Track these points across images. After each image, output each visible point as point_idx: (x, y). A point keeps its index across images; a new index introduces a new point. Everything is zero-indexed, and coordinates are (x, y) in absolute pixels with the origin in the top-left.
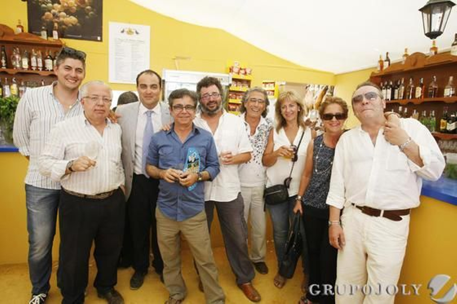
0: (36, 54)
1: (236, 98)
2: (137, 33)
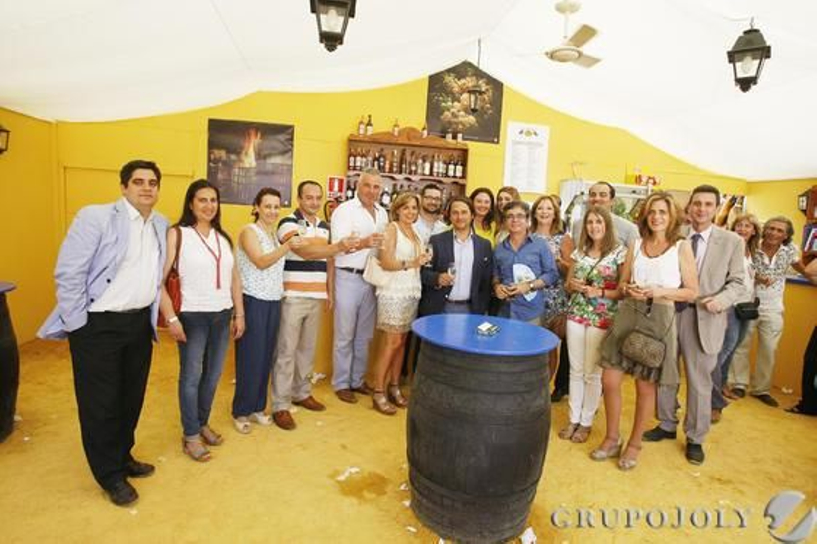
0: (437, 158)
2: (535, 134)
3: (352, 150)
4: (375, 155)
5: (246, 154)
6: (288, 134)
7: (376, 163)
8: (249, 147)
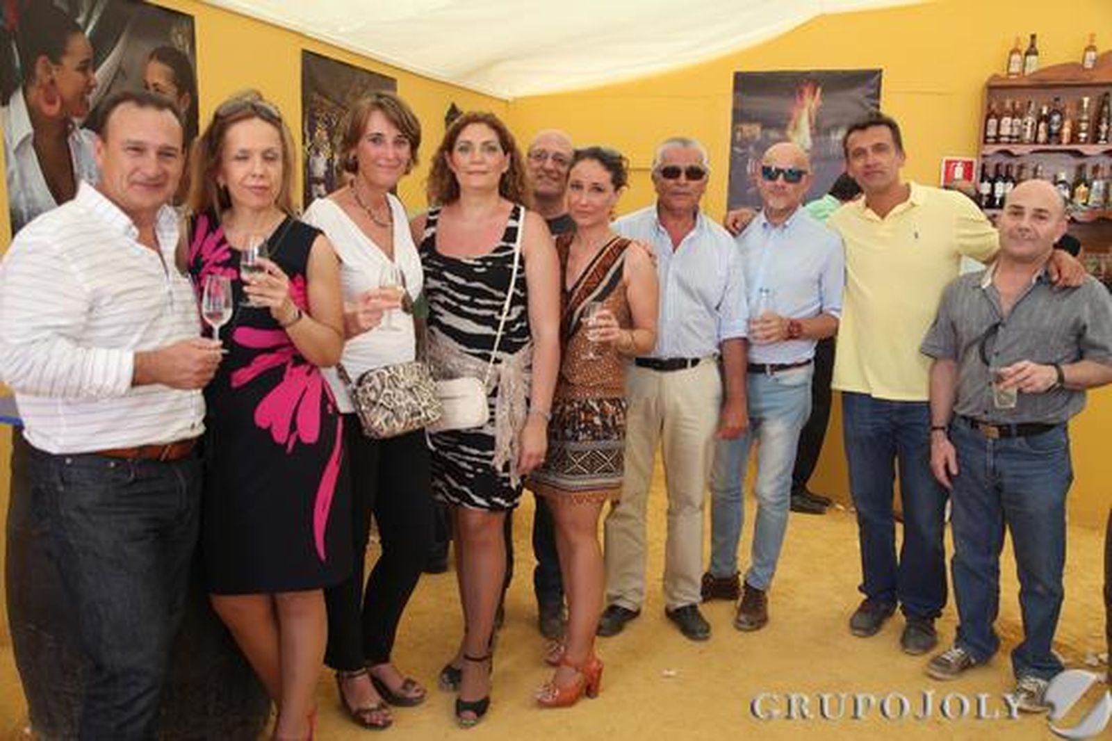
3: (994, 106)
4: (1041, 110)
5: (796, 127)
6: (872, 87)
7: (1042, 126)
8: (800, 117)
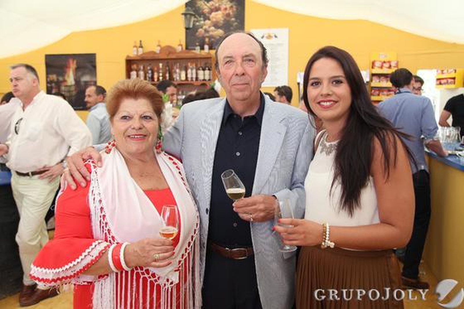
0: (191, 67)
1: (379, 95)
2: (276, 37)
5: (68, 76)
8: (69, 71)
